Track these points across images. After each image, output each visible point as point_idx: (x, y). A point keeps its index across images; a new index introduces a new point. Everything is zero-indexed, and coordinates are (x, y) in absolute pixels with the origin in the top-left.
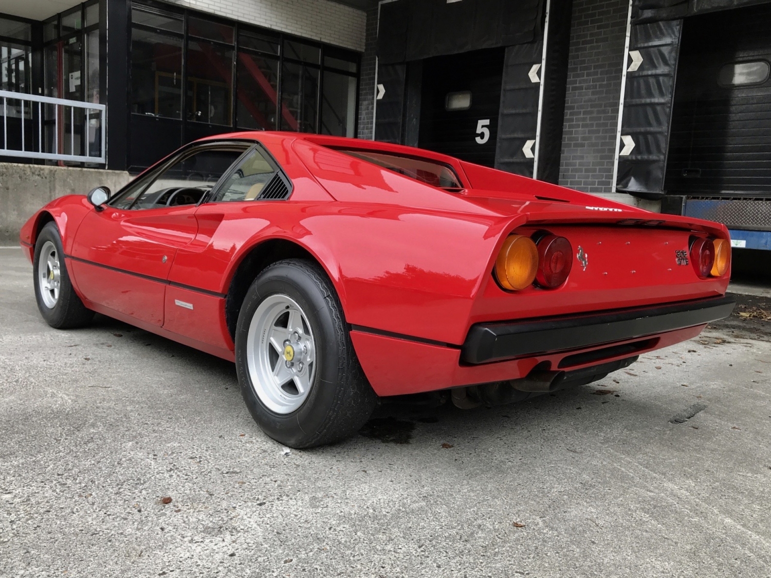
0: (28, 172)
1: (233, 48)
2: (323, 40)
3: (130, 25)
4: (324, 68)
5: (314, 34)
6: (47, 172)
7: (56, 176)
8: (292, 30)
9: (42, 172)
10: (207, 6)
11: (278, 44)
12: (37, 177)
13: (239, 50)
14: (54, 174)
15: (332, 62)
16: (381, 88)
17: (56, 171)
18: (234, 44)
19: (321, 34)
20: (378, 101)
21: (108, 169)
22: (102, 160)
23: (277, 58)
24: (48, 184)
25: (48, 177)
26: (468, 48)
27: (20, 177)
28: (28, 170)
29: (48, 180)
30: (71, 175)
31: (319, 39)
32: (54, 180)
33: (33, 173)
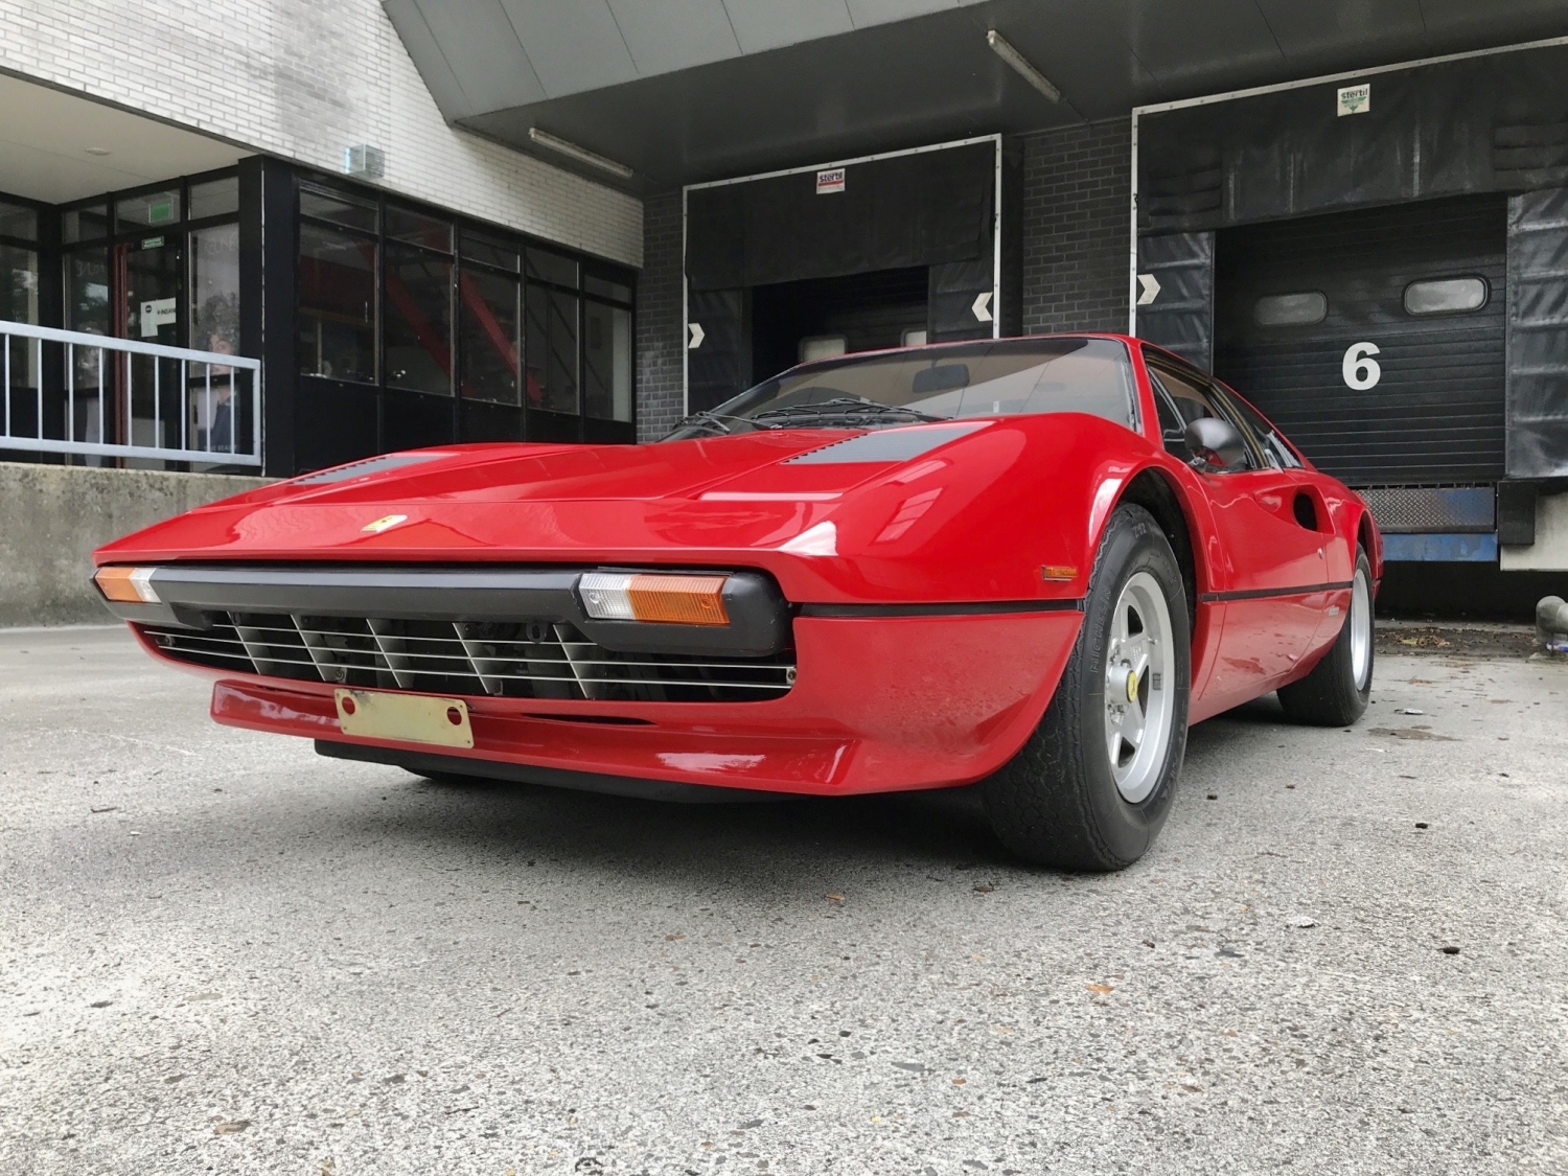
0: (144, 485)
1: (451, 258)
2: (584, 248)
3: (299, 219)
4: (586, 296)
5: (571, 237)
6: (173, 483)
7: (188, 491)
8: (539, 230)
9: (165, 483)
10: (414, 186)
11: (516, 254)
12: (158, 494)
13: (463, 263)
14: (184, 487)
15: (595, 285)
16: (697, 329)
17: (187, 481)
18: (453, 251)
19: (580, 237)
20: (691, 351)
21: (267, 476)
22: (254, 459)
23: (515, 277)
24: (175, 505)
25: (175, 494)
26: (864, 267)
27: (131, 495)
28: (144, 480)
29: (175, 498)
30: (211, 487)
31: (577, 246)
32: (185, 498)
33: (152, 486)
